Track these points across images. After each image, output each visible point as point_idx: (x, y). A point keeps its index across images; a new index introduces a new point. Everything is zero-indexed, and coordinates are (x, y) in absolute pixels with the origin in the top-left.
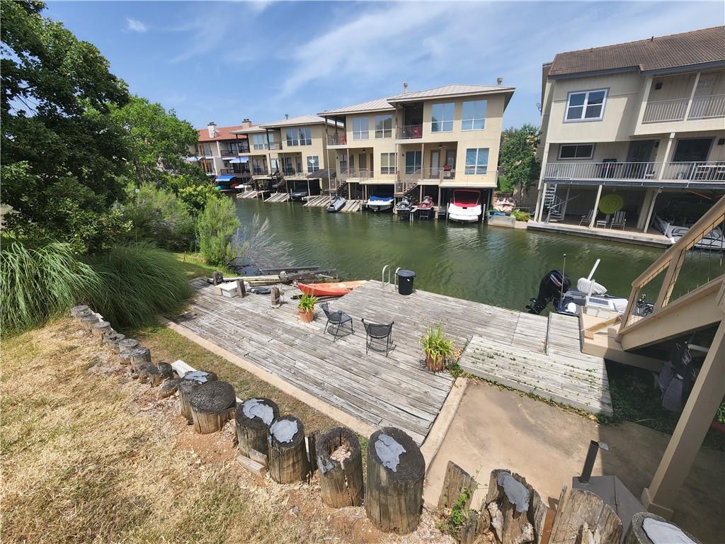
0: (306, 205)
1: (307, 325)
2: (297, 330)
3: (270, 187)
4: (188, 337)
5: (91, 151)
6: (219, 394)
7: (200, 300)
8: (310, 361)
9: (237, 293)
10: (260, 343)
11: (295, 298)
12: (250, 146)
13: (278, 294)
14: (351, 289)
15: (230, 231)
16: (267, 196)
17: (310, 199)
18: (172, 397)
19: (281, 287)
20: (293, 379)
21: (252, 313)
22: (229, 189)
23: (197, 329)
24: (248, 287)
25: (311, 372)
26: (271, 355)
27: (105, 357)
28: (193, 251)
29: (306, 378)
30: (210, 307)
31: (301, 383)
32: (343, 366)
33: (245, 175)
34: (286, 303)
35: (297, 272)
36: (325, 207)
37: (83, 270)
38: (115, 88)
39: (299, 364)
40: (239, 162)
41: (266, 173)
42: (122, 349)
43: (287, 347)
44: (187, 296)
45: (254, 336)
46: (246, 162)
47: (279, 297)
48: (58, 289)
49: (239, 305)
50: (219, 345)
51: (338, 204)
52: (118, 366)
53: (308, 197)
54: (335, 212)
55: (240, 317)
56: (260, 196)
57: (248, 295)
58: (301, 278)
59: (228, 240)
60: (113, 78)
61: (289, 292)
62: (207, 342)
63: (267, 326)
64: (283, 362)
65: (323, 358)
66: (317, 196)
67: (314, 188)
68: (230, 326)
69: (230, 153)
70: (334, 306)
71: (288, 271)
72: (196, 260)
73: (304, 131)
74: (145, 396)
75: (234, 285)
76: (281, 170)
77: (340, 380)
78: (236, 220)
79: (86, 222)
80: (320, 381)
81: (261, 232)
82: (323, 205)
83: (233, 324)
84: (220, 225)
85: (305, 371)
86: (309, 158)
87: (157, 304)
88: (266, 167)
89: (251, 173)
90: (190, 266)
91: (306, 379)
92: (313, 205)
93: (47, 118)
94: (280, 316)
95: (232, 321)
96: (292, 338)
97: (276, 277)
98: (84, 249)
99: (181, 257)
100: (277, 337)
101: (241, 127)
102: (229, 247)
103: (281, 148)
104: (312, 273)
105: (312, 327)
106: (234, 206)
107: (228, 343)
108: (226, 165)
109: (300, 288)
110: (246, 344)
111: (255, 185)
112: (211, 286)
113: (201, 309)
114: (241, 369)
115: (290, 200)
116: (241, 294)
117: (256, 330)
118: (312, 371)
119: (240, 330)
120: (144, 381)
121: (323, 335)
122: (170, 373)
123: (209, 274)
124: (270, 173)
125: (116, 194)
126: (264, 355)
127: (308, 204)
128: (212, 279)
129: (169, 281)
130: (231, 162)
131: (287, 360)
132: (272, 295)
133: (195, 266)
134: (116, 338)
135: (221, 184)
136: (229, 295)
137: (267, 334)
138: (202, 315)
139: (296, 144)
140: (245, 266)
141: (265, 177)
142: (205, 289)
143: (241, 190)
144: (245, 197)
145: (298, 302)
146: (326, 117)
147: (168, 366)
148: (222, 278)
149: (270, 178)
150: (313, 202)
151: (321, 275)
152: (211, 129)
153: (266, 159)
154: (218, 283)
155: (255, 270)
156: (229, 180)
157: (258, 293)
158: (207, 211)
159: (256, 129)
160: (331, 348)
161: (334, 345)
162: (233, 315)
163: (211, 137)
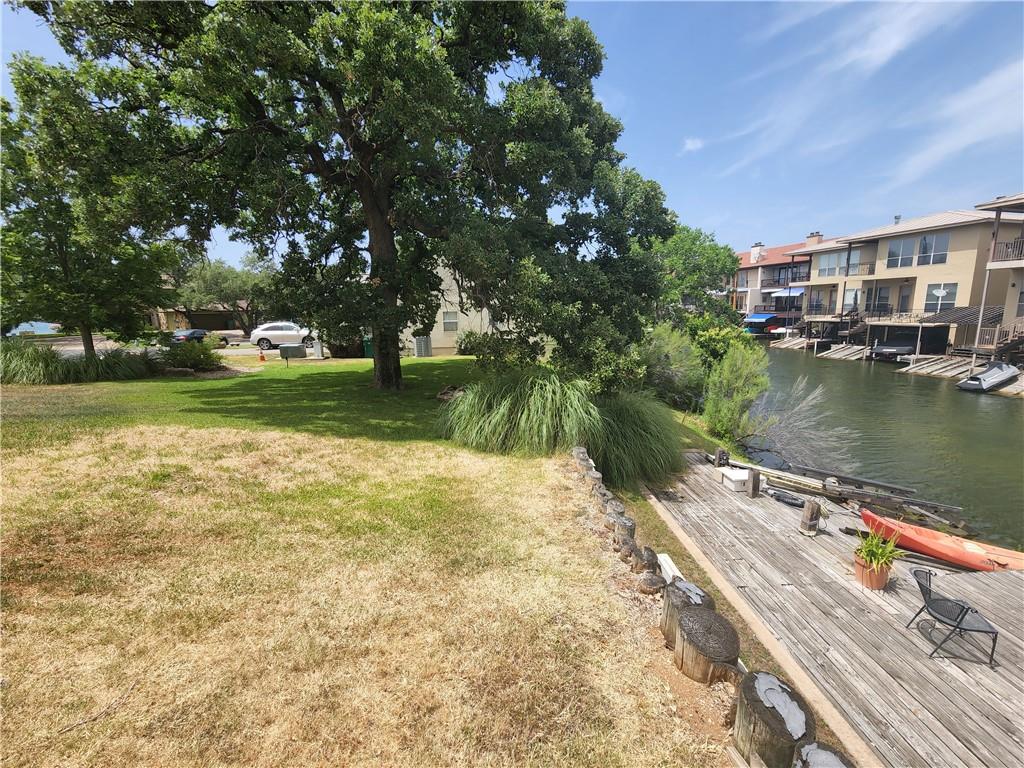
0: (904, 370)
1: (867, 591)
2: (843, 592)
3: (832, 334)
4: (668, 523)
5: (627, 289)
6: (716, 633)
7: (691, 478)
8: (862, 664)
9: (744, 488)
10: (767, 580)
11: (849, 532)
12: (812, 272)
13: (816, 514)
14: (1004, 566)
15: (752, 395)
16: (823, 347)
17: (918, 361)
18: (651, 596)
19: (826, 505)
20: (817, 675)
21: (762, 527)
22: (763, 333)
23: (679, 517)
24: (764, 485)
25: (861, 687)
26: (782, 609)
27: (593, 511)
28: (694, 411)
29: (847, 690)
30: (704, 494)
31: (834, 692)
32: (950, 722)
33: (793, 314)
34: (829, 534)
35: (860, 487)
36: (954, 379)
37: (592, 411)
38: (664, 222)
39: (834, 655)
40: (787, 295)
41: (831, 311)
42: (609, 510)
43: (816, 612)
44: (676, 468)
45: (759, 564)
46: (798, 294)
47: (817, 518)
48: (570, 425)
49: (744, 507)
50: (705, 553)
51: (991, 378)
52: (602, 528)
53: (913, 357)
54: (980, 391)
55: (742, 526)
56: (810, 347)
57: (761, 496)
58: (868, 500)
59: (746, 406)
60: (665, 211)
61: (838, 518)
62: (689, 540)
63: (787, 558)
64: (805, 635)
65: (894, 675)
66: (936, 357)
67: (934, 341)
68: (726, 533)
69: (777, 283)
70: (945, 583)
71: (842, 480)
72: (695, 424)
73: (932, 240)
74: (622, 578)
75: (744, 475)
76: (862, 307)
77: (932, 746)
78: (764, 380)
79: (607, 363)
80: (881, 718)
81: (804, 405)
82: (949, 374)
83: (730, 531)
84: (740, 383)
85: (847, 674)
86: (932, 287)
87: (642, 467)
88: (833, 303)
89: (804, 311)
90: (689, 432)
91: (845, 691)
92: (924, 372)
93: (603, 261)
94: (812, 551)
95: (730, 527)
96: (830, 601)
97: (816, 483)
98: (598, 390)
99: (679, 417)
100: (801, 585)
101: (803, 245)
102: (745, 416)
103: (872, 271)
104: (897, 499)
105: (879, 601)
106: (767, 359)
107: (717, 556)
108: (764, 300)
109: (867, 519)
110: (743, 571)
111: (805, 330)
112: (709, 466)
113: (691, 494)
114: (730, 605)
115: (869, 358)
116: (750, 491)
117: (765, 556)
118: (864, 685)
119: (739, 546)
120: (624, 560)
121: (904, 630)
122: (654, 566)
123: (712, 449)
124: (838, 310)
125: (636, 335)
126: (771, 603)
127: (912, 369)
128: (714, 457)
129: (663, 445)
130: (773, 295)
131: (811, 633)
132: (805, 513)
133: (692, 431)
134: (605, 495)
135: (751, 325)
136: (732, 487)
137: (784, 572)
138: (690, 501)
139: (907, 263)
140: (763, 451)
141: (829, 318)
142: (701, 466)
143: (780, 336)
144: (783, 346)
145: (856, 542)
146: (999, 210)
147: (653, 555)
148: (728, 459)
149: (838, 320)
150: (921, 366)
151: (917, 508)
152: (756, 251)
153: (836, 291)
154: (721, 465)
155: (778, 461)
156: (764, 320)
157: (778, 499)
158: (726, 363)
159: (832, 245)
160: (919, 665)
161: (929, 663)
162: (733, 518)
163: (753, 262)
